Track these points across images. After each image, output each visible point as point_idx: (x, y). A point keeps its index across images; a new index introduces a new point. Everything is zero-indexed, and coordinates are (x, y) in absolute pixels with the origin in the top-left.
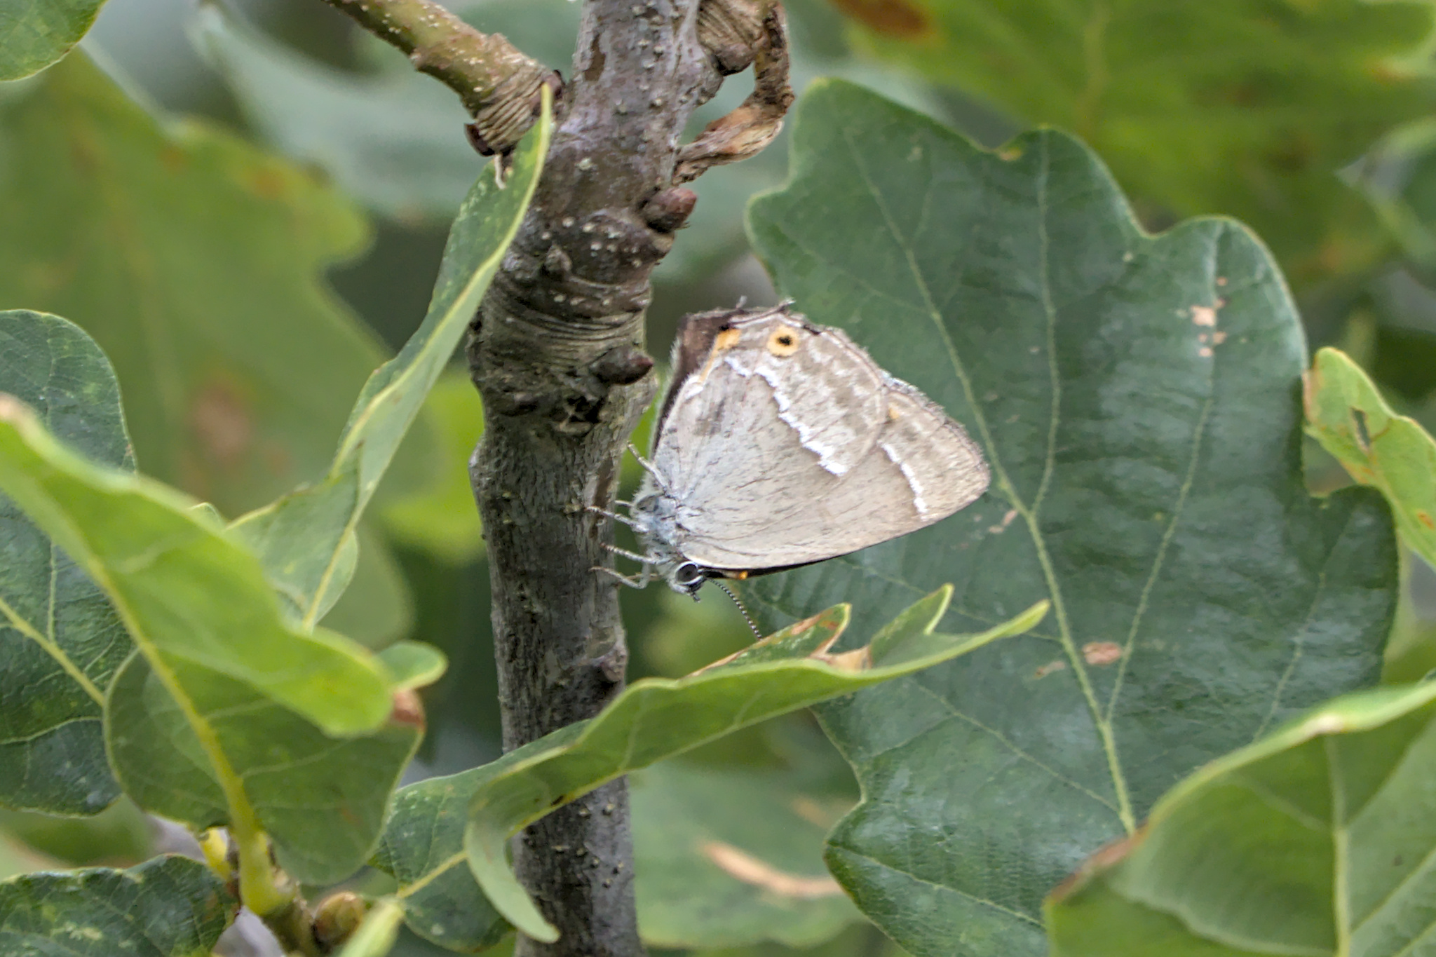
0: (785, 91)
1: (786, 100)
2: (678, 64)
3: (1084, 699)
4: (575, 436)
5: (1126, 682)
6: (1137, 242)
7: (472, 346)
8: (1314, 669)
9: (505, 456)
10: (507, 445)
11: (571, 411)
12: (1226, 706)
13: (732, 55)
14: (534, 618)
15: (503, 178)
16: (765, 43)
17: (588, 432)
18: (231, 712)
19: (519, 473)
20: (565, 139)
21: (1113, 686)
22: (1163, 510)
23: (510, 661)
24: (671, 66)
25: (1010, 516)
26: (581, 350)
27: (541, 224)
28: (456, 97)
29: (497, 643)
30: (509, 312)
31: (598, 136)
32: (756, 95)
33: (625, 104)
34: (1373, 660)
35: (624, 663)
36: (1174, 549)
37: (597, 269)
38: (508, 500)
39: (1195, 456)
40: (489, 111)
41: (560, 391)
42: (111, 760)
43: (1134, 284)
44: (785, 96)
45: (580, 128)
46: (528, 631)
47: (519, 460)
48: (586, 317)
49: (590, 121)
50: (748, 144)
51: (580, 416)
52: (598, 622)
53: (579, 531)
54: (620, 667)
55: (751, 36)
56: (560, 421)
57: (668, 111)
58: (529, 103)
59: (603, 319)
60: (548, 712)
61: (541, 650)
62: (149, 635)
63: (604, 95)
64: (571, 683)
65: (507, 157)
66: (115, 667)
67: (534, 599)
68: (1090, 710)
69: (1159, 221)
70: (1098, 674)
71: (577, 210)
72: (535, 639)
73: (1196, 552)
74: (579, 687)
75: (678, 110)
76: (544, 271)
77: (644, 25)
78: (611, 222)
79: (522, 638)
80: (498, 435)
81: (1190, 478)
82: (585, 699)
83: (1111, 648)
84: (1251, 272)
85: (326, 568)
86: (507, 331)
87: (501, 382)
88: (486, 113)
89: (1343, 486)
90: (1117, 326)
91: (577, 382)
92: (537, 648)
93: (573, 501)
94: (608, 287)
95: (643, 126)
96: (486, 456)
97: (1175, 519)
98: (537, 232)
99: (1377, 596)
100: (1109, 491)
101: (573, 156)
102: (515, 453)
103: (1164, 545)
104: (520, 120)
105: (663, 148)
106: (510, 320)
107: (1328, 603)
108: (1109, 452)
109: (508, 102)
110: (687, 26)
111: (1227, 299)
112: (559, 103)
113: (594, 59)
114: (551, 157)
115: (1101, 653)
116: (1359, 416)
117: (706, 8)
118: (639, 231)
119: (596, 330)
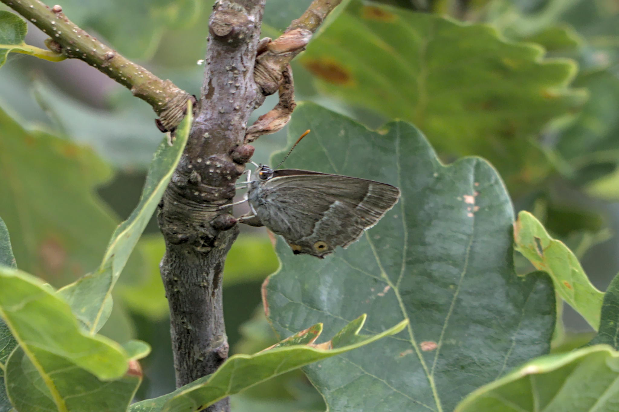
0: (292, 102)
1: (292, 106)
2: (246, 91)
3: (421, 366)
4: (204, 253)
5: (439, 358)
6: (439, 169)
7: (160, 214)
8: (521, 350)
9: (175, 262)
10: (175, 257)
11: (202, 242)
12: (483, 367)
13: (269, 87)
14: (188, 332)
15: (172, 142)
16: (283, 82)
17: (210, 251)
18: (59, 371)
19: (180, 269)
20: (198, 124)
21: (433, 360)
22: (454, 284)
23: (179, 350)
24: (242, 92)
25: (387, 288)
26: (206, 216)
27: (188, 161)
28: (150, 107)
29: (173, 343)
30: (175, 200)
31: (212, 123)
32: (279, 104)
33: (223, 109)
34: (546, 345)
35: (227, 350)
36: (459, 301)
37: (213, 180)
38: (176, 281)
39: (467, 261)
40: (165, 113)
41: (197, 234)
42: (8, 393)
43: (439, 186)
44: (292, 104)
45: (205, 119)
46: (186, 337)
47: (180, 263)
48: (207, 201)
49: (208, 117)
50: (276, 126)
51: (206, 244)
52: (216, 333)
53: (207, 294)
54: (226, 352)
55: (277, 79)
56: (198, 246)
57: (242, 111)
58: (182, 109)
59: (215, 202)
60: (195, 372)
61: (192, 345)
62: (23, 339)
63: (214, 105)
64: (205, 359)
65: (173, 133)
66: (9, 354)
67: (188, 323)
68: (424, 370)
69: (449, 159)
70: (428, 355)
71: (203, 155)
72: (189, 340)
73: (469, 302)
74: (208, 361)
75: (246, 111)
76: (189, 182)
77: (231, 74)
78: (218, 160)
79: (184, 340)
80: (172, 253)
81: (465, 270)
82: (211, 366)
83: (432, 344)
84: (489, 179)
85: (99, 309)
86: (174, 207)
87: (172, 230)
88: (163, 114)
89: (532, 271)
90: (432, 205)
91: (205, 230)
92: (190, 344)
93: (204, 281)
94: (217, 188)
95: (231, 118)
96: (166, 262)
97: (459, 288)
98: (187, 164)
99: (547, 318)
100: (430, 277)
101: (201, 131)
102: (179, 260)
103: (454, 299)
104: (179, 116)
105: (240, 128)
106: (175, 203)
107: (526, 322)
108: (429, 260)
109: (173, 109)
110: (249, 75)
111: (479, 192)
112: (195, 109)
113: (209, 89)
114: (192, 132)
115: (428, 346)
116: (537, 240)
117: (257, 67)
118: (230, 164)
119: (213, 207)
